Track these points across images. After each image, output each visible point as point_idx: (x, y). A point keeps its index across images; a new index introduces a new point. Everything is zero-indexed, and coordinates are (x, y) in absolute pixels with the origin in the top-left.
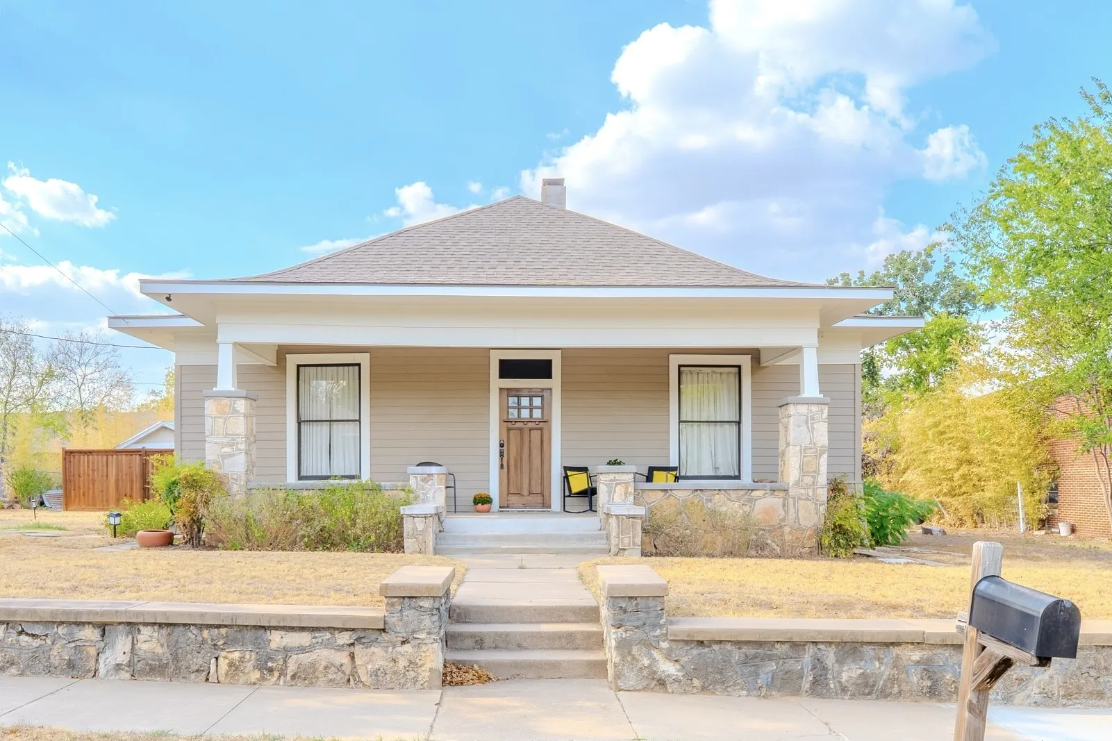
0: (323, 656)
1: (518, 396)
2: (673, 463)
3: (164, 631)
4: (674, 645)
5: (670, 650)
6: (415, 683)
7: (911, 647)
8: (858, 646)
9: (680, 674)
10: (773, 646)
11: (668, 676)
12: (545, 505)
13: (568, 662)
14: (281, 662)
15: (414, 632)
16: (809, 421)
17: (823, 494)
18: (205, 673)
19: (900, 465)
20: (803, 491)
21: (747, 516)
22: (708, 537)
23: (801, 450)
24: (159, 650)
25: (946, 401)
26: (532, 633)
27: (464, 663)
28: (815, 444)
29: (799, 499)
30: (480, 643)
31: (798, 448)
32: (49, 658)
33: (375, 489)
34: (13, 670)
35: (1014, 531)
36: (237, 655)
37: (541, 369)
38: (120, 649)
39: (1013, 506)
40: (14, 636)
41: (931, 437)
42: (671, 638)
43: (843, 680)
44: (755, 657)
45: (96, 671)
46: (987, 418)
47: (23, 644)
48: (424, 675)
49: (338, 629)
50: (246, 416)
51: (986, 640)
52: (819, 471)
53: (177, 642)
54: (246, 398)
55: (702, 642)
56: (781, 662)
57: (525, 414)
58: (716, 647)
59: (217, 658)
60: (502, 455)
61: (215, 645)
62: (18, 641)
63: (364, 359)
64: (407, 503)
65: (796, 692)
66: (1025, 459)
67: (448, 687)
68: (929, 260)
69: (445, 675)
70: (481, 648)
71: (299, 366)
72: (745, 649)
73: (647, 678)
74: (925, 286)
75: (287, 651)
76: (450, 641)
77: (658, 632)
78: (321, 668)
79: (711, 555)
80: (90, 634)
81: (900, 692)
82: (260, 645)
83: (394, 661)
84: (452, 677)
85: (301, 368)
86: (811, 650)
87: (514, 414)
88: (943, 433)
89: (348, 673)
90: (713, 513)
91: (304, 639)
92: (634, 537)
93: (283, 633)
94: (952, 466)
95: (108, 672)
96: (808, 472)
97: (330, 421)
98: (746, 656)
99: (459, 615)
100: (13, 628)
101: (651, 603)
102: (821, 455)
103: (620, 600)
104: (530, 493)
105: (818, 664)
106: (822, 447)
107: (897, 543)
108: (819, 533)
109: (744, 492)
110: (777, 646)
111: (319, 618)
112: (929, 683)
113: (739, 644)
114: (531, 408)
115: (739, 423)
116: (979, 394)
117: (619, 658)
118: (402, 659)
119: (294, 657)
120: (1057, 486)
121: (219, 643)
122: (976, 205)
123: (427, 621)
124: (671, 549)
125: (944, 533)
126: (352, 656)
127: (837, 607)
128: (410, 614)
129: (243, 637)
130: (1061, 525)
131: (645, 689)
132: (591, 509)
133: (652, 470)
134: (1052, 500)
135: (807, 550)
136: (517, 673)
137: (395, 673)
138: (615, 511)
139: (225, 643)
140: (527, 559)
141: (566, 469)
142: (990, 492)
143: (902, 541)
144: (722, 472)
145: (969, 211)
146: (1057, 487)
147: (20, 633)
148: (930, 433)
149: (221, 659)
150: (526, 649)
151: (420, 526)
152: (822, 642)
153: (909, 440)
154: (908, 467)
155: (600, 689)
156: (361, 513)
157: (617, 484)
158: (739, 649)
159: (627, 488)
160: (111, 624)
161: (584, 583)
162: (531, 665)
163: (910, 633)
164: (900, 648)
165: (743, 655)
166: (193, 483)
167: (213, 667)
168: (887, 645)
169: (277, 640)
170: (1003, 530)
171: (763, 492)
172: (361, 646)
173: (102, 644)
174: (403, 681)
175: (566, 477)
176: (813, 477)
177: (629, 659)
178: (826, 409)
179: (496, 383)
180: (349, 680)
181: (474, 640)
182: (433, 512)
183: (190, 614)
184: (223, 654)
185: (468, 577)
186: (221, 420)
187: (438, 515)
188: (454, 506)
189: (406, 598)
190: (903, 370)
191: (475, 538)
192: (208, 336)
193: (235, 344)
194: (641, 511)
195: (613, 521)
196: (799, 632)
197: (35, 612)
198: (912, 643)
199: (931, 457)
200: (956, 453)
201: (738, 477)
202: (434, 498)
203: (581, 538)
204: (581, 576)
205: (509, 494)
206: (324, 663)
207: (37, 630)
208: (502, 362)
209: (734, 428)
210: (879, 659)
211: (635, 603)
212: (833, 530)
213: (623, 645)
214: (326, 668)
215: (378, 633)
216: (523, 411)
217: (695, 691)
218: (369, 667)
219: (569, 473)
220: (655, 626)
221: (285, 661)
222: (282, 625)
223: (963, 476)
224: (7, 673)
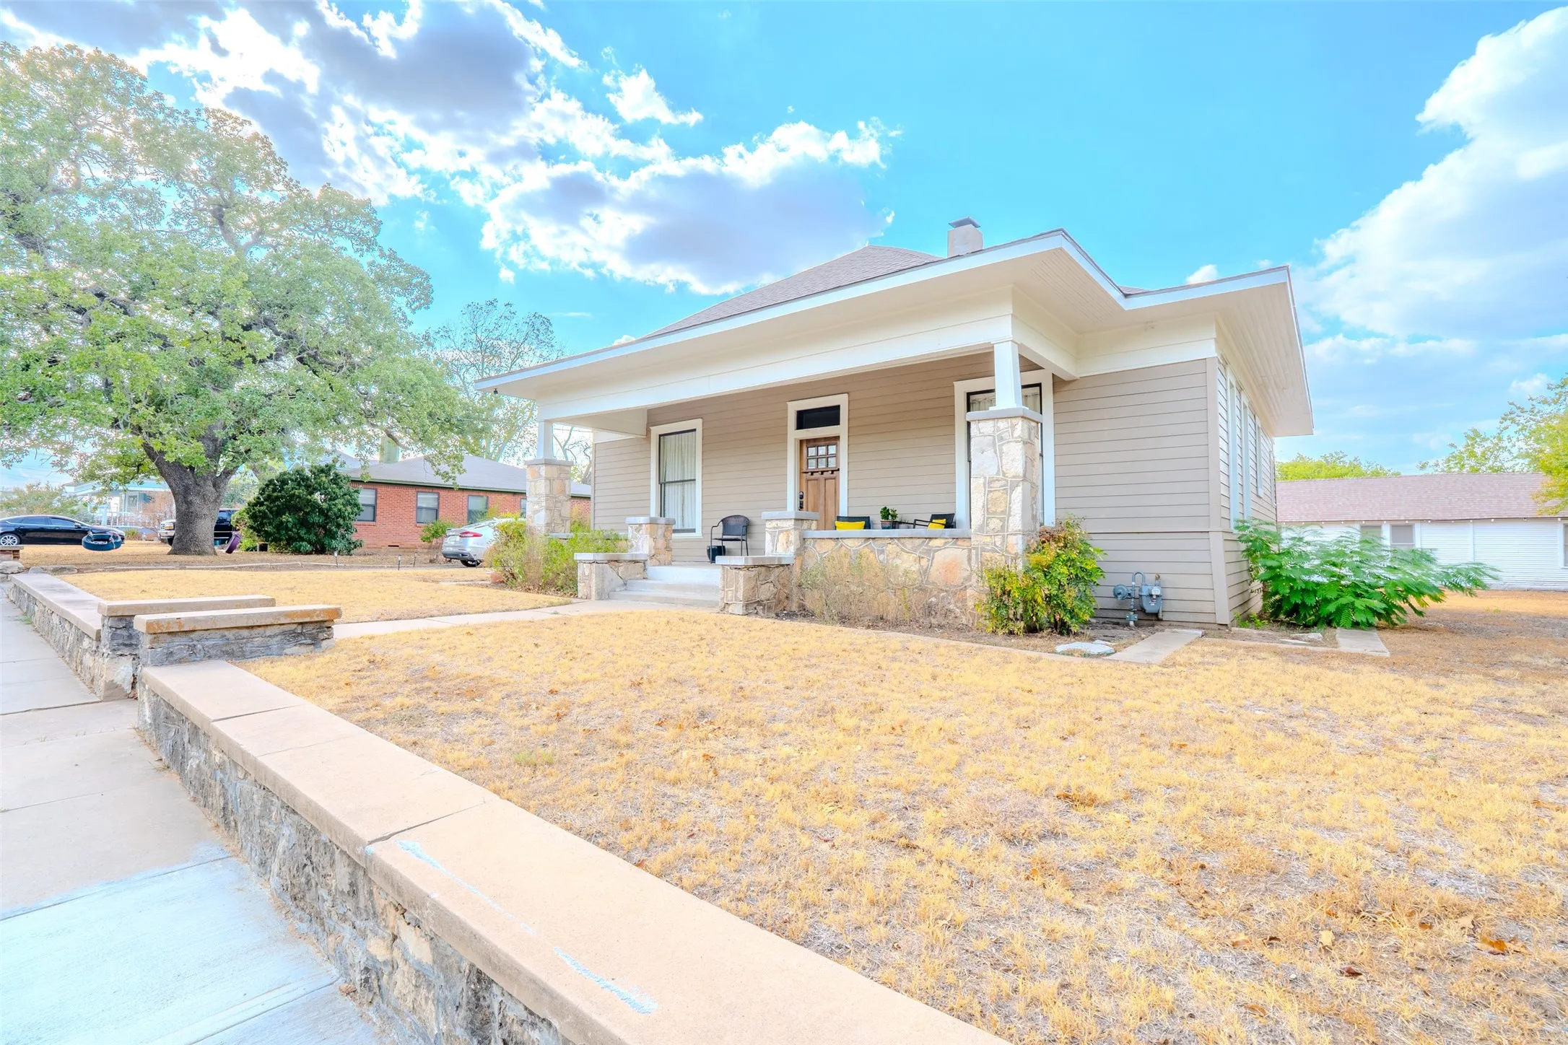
1: (816, 446)
16: (997, 443)
17: (1017, 544)
20: (988, 539)
21: (925, 572)
23: (984, 484)
28: (1004, 474)
29: (984, 550)
31: (981, 480)
37: (829, 416)
43: (190, 769)
44: (168, 717)
50: (547, 479)
52: (1010, 511)
57: (822, 464)
60: (801, 507)
63: (697, 424)
71: (660, 436)
85: (662, 439)
87: (812, 465)
90: (887, 568)
96: (995, 513)
98: (165, 714)
102: (1012, 490)
105: (182, 740)
106: (1014, 477)
109: (918, 542)
112: (223, 803)
114: (827, 457)
151: (587, 572)
157: (780, 532)
171: (943, 541)
176: (1001, 520)
178: (1018, 424)
179: (794, 435)
208: (797, 413)
216: (820, 461)
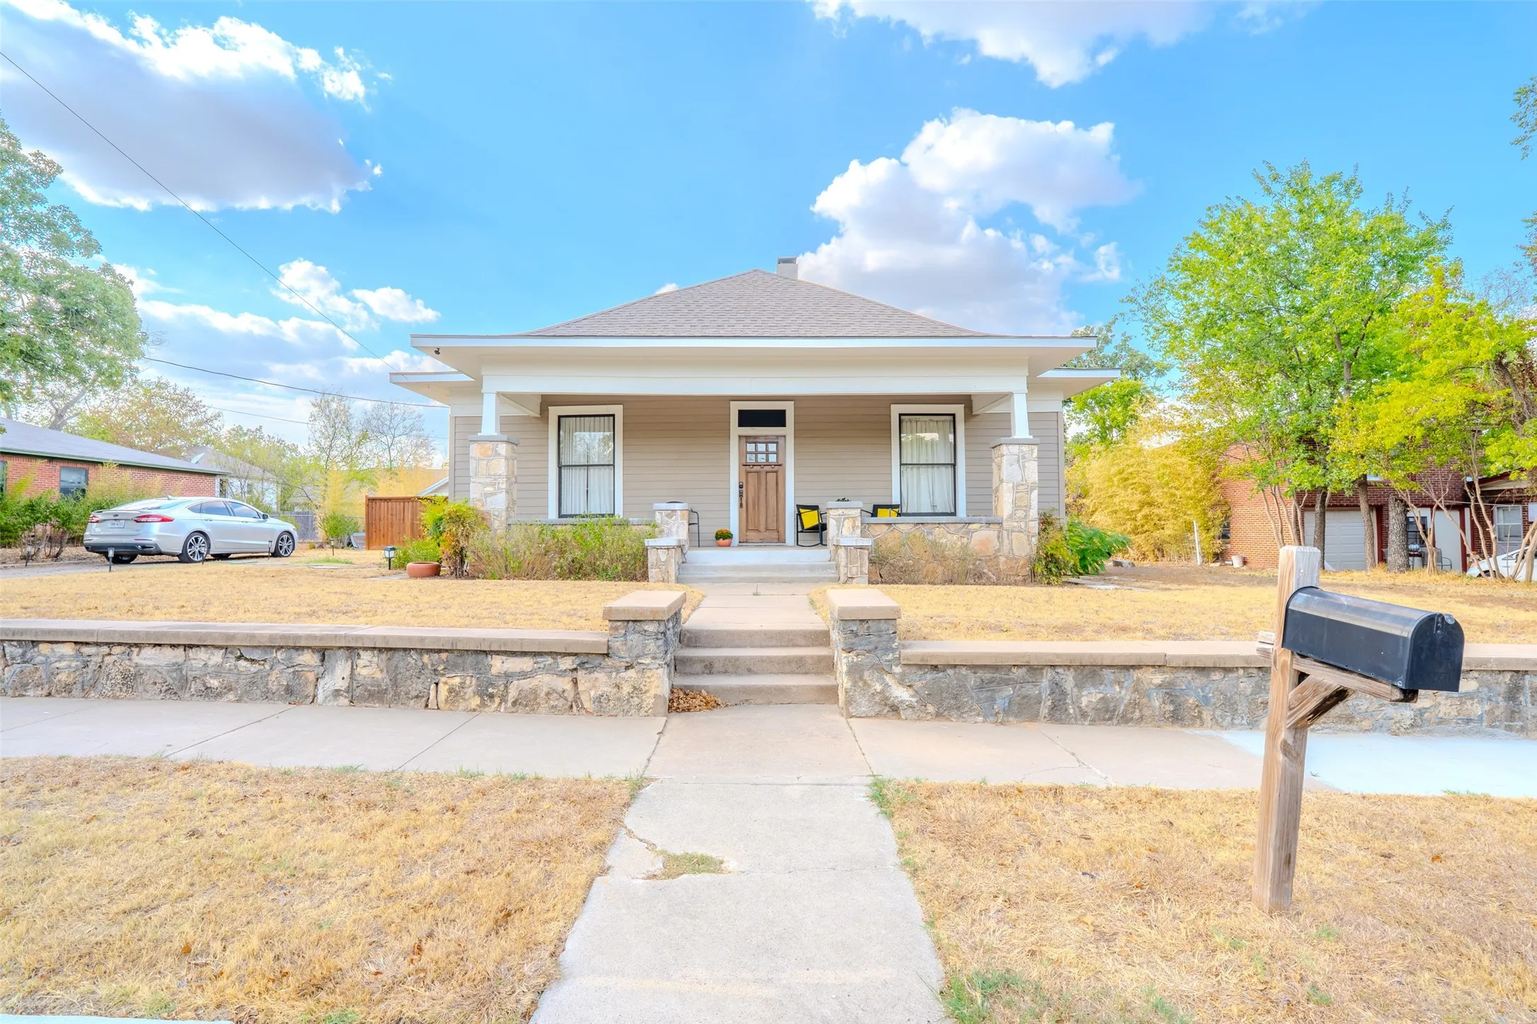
0: (545, 681)
1: (755, 443)
2: (896, 501)
3: (384, 656)
4: (907, 670)
5: (903, 675)
6: (639, 710)
7: (1152, 670)
8: (1097, 669)
9: (914, 700)
10: (1010, 670)
11: (902, 702)
12: (780, 540)
13: (798, 687)
14: (502, 688)
15: (638, 657)
16: (1020, 460)
17: (1035, 526)
18: (425, 699)
19: (1089, 508)
20: (1016, 524)
21: (965, 548)
22: (930, 566)
23: (1013, 487)
24: (379, 675)
25: (1129, 452)
26: (762, 657)
27: (691, 688)
28: (1026, 481)
29: (1013, 531)
30: (709, 667)
31: (1011, 485)
32: (267, 684)
33: (624, 524)
34: (231, 696)
35: (1192, 563)
36: (457, 681)
37: (777, 418)
38: (339, 675)
39: (1190, 542)
40: (233, 661)
41: (1116, 483)
42: (905, 662)
43: (1083, 705)
44: (991, 682)
45: (315, 696)
46: (1165, 466)
47: (241, 669)
48: (649, 701)
49: (560, 654)
50: (506, 458)
51: (1306, 666)
52: (1030, 506)
53: (396, 667)
54: (507, 442)
55: (936, 666)
56: (1018, 687)
57: (761, 459)
58: (950, 672)
59: (437, 684)
60: (741, 495)
61: (435, 670)
62: (236, 666)
63: (617, 410)
64: (651, 536)
65: (1034, 717)
66: (1200, 501)
67: (674, 713)
68: (1110, 334)
69: (671, 700)
70: (711, 673)
71: (560, 417)
72: (980, 673)
73: (879, 704)
74: (1105, 357)
75: (508, 677)
76: (678, 665)
77: (890, 656)
78: (543, 695)
79: (934, 583)
80: (309, 658)
81: (1141, 717)
82: (480, 670)
83: (618, 687)
84: (679, 703)
85: (562, 419)
86: (1048, 674)
87: (751, 459)
88: (1126, 479)
89: (570, 699)
90: (935, 544)
91: (526, 664)
92: (861, 566)
93: (504, 658)
94: (1135, 507)
95: (326, 698)
96: (1020, 507)
97: (588, 466)
98: (982, 681)
99: (689, 639)
100: (231, 653)
101: (883, 626)
102: (1032, 491)
103: (851, 623)
104: (767, 529)
105: (1056, 686)
106: (1033, 484)
107: (1097, 572)
108: (1032, 562)
109: (961, 527)
110: (1014, 670)
111: (540, 642)
112: (1171, 708)
113: (974, 668)
114: (767, 453)
115: (954, 465)
116: (1158, 446)
117: (850, 684)
118: (626, 684)
119: (516, 682)
120: (1229, 524)
121: (439, 669)
122: (1153, 281)
123: (652, 646)
124: (895, 578)
125: (1133, 565)
126: (575, 682)
127: (1066, 630)
128: (634, 638)
129: (463, 662)
130: (1233, 558)
131: (878, 715)
132: (821, 543)
133: (876, 507)
134: (1225, 536)
135: (1020, 578)
136: (746, 698)
137: (619, 699)
138: (843, 542)
139: (445, 668)
140: (762, 589)
141: (799, 507)
142: (1170, 530)
143: (1101, 572)
144: (939, 510)
145: (1147, 286)
146: (1228, 526)
147: (239, 658)
148: (1115, 479)
149: (441, 685)
150: (756, 673)
151: (663, 558)
152: (1060, 666)
153: (1096, 486)
154: (1097, 509)
155: (831, 717)
156: (608, 545)
157: (845, 520)
158: (975, 673)
159: (854, 522)
160: (330, 648)
161: (815, 608)
162: (759, 691)
163: (1152, 656)
164: (1141, 671)
165: (978, 680)
166: (457, 519)
167: (432, 694)
168: (1128, 668)
169: (498, 665)
170: (1182, 563)
171: (979, 526)
172: (584, 672)
173: (322, 669)
174: (626, 707)
175: (799, 514)
176: (1025, 512)
177: (861, 684)
178: (1036, 449)
179: (736, 430)
180: (571, 707)
181: (703, 665)
182: (675, 543)
183: (410, 639)
184: (443, 679)
185: (704, 603)
186: (485, 462)
187: (681, 547)
188: (697, 540)
189: (631, 622)
190: (1091, 426)
191: (715, 569)
192: (474, 391)
193: (498, 394)
194: (867, 542)
195: (842, 552)
196: (1037, 656)
197: (253, 636)
198: (1153, 666)
199: (1117, 500)
200: (1139, 497)
201: (954, 514)
202: (678, 531)
203: (812, 568)
204: (812, 602)
205: (747, 530)
206: (545, 689)
207: (256, 655)
208: (741, 412)
209: (950, 469)
210: (1119, 683)
211: (866, 626)
212: (1045, 558)
213: (855, 670)
214: (548, 694)
215: (601, 658)
216: (759, 456)
217: (929, 717)
218: (592, 693)
219: (802, 511)
220: (888, 650)
221: (506, 687)
222: (503, 649)
223: (1146, 517)
224: (225, 699)
